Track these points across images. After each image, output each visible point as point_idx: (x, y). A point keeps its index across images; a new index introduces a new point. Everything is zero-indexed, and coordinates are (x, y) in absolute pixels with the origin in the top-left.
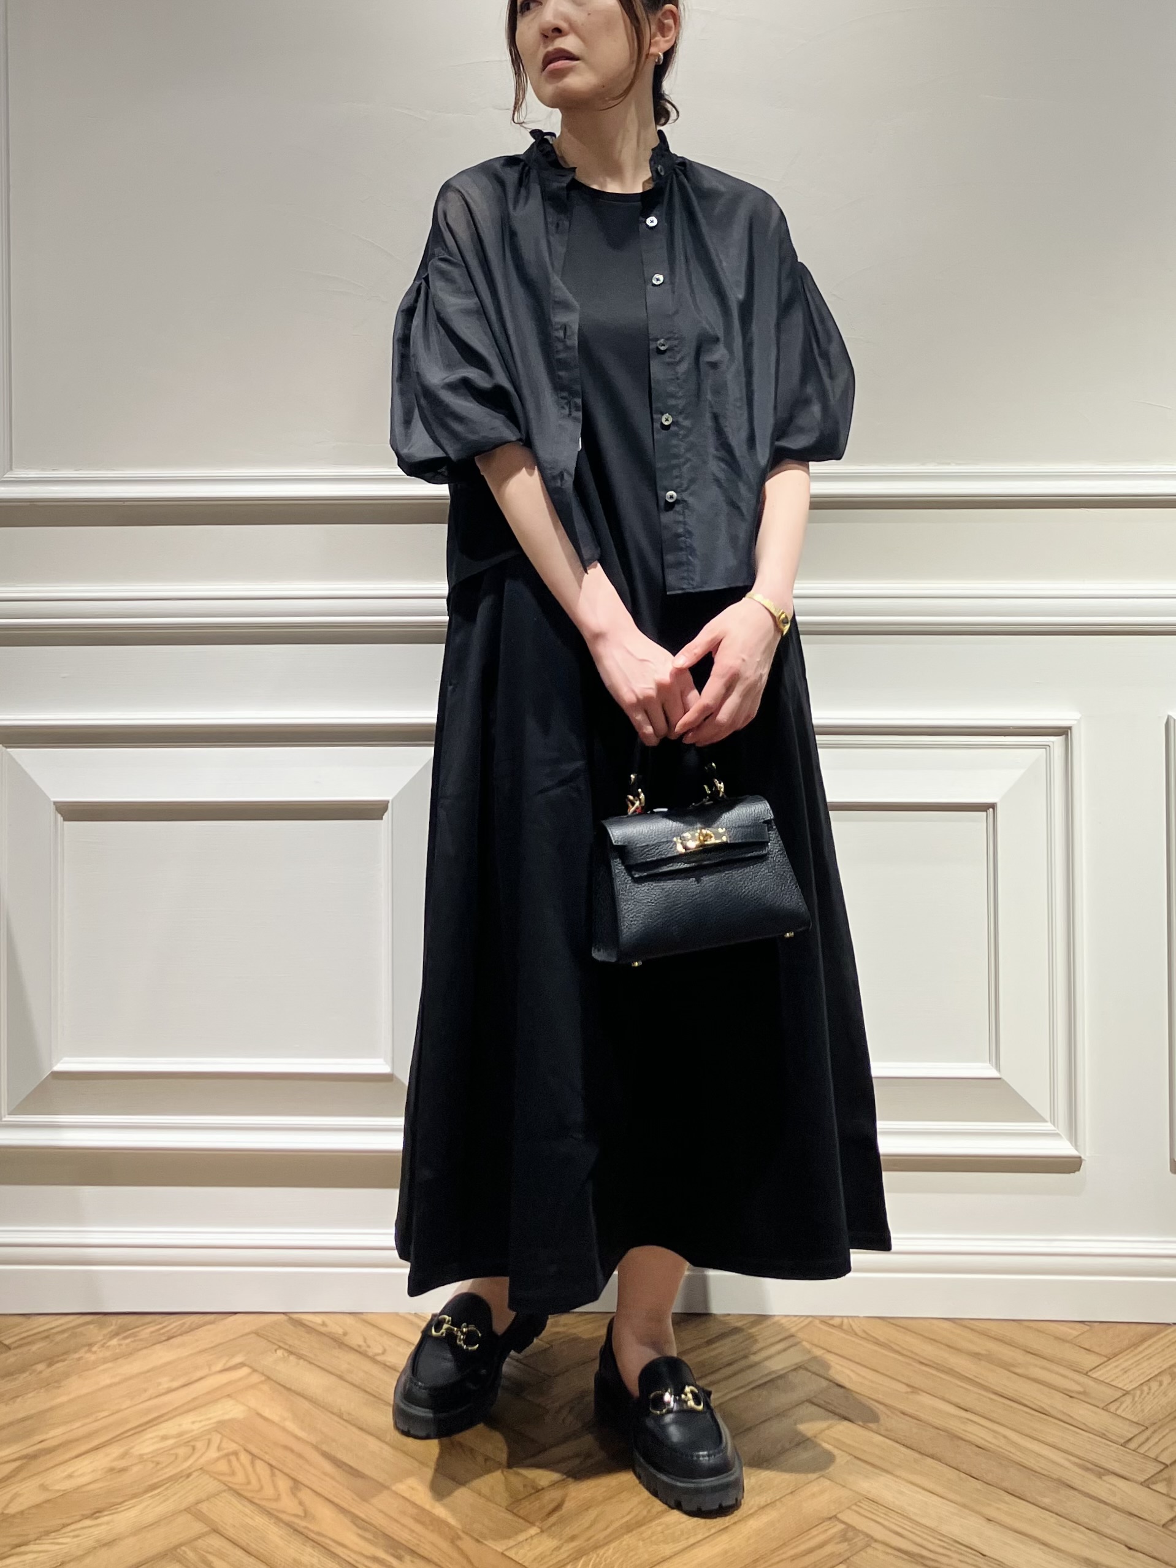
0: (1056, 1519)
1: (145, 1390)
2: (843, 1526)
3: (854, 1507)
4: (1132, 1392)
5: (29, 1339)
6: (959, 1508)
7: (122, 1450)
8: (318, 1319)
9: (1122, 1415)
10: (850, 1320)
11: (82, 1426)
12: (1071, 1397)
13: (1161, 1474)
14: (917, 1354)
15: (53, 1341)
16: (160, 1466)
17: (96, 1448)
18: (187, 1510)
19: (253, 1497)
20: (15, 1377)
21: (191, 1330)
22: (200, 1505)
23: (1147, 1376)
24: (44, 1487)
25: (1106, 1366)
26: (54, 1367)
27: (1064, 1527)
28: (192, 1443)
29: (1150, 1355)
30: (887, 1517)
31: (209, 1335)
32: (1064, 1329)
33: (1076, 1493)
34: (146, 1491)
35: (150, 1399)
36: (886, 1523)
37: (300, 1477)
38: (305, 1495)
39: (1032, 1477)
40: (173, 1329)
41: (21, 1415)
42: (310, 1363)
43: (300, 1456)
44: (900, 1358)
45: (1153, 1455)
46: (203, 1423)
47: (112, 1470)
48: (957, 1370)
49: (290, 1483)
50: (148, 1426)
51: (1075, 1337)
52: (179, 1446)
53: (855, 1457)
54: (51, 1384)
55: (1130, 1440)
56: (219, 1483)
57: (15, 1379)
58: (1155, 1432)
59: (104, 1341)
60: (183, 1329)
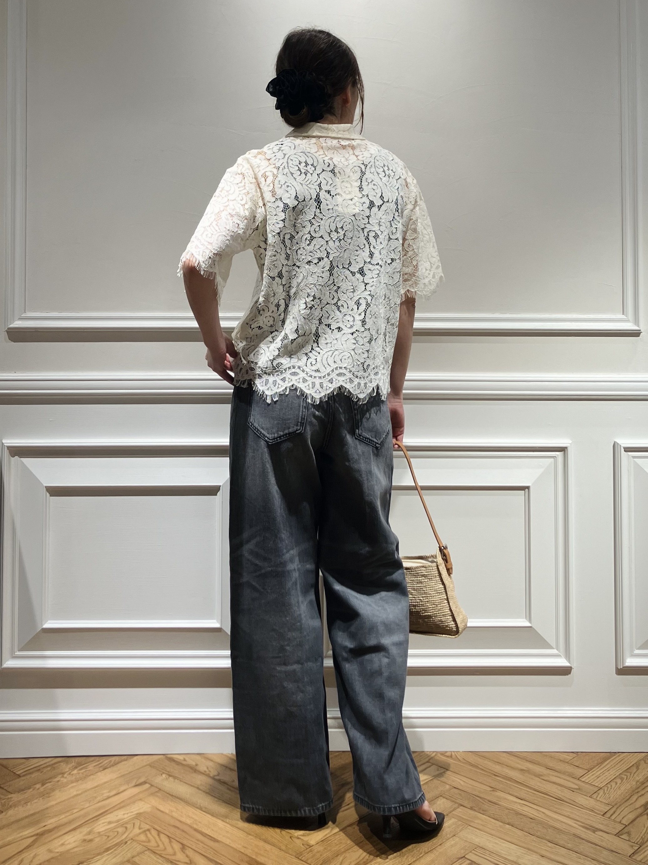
0: (575, 854)
1: (96, 797)
2: (468, 862)
3: (473, 851)
4: (603, 788)
5: (31, 771)
6: (525, 850)
7: (89, 830)
8: (181, 758)
9: (600, 800)
10: (455, 753)
11: (65, 817)
12: (573, 791)
13: (624, 830)
14: (492, 770)
15: (42, 772)
16: (110, 838)
17: (74, 829)
18: (128, 861)
19: (162, 854)
20: (25, 791)
21: (116, 764)
22: (134, 858)
23: (609, 779)
24: (50, 851)
25: (588, 775)
26: (45, 786)
27: (581, 859)
28: (123, 826)
29: (609, 769)
30: (490, 856)
31: (125, 767)
32: (565, 756)
33: (584, 841)
34: (104, 852)
35: (99, 802)
36: (490, 859)
37: (185, 842)
38: (189, 852)
39: (560, 833)
40: (105, 764)
41: (31, 812)
42: (181, 781)
43: (183, 831)
44: (485, 773)
45: (619, 821)
46: (129, 815)
47: (85, 840)
48: (514, 779)
49: (181, 846)
50: (99, 817)
51: (570, 760)
52: (119, 827)
53: (470, 825)
54: (45, 795)
55: (606, 813)
56: (142, 847)
57: (25, 793)
58: (617, 809)
59: (70, 771)
60: (111, 764)
